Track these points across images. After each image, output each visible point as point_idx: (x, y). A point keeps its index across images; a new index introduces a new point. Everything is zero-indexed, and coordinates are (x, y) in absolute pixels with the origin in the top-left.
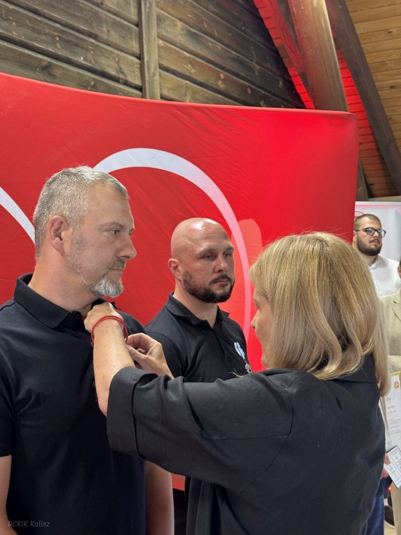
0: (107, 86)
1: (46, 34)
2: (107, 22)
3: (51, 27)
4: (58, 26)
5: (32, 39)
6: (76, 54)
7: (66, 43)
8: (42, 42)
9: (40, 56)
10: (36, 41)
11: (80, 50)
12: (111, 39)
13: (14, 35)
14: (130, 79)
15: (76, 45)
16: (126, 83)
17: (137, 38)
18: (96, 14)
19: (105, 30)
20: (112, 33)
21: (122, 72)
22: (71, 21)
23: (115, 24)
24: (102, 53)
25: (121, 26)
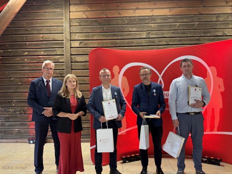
1: (198, 33)
2: (219, 24)
3: (199, 31)
4: (202, 30)
5: (194, 35)
6: (208, 34)
7: (204, 33)
8: (197, 35)
9: (196, 38)
13: (189, 36)
14: (228, 35)
15: (208, 32)
16: (226, 36)
17: (231, 24)
18: (216, 24)
19: (218, 26)
21: (224, 34)
22: (206, 28)
23: (223, 24)
24: (217, 31)
25: (225, 23)
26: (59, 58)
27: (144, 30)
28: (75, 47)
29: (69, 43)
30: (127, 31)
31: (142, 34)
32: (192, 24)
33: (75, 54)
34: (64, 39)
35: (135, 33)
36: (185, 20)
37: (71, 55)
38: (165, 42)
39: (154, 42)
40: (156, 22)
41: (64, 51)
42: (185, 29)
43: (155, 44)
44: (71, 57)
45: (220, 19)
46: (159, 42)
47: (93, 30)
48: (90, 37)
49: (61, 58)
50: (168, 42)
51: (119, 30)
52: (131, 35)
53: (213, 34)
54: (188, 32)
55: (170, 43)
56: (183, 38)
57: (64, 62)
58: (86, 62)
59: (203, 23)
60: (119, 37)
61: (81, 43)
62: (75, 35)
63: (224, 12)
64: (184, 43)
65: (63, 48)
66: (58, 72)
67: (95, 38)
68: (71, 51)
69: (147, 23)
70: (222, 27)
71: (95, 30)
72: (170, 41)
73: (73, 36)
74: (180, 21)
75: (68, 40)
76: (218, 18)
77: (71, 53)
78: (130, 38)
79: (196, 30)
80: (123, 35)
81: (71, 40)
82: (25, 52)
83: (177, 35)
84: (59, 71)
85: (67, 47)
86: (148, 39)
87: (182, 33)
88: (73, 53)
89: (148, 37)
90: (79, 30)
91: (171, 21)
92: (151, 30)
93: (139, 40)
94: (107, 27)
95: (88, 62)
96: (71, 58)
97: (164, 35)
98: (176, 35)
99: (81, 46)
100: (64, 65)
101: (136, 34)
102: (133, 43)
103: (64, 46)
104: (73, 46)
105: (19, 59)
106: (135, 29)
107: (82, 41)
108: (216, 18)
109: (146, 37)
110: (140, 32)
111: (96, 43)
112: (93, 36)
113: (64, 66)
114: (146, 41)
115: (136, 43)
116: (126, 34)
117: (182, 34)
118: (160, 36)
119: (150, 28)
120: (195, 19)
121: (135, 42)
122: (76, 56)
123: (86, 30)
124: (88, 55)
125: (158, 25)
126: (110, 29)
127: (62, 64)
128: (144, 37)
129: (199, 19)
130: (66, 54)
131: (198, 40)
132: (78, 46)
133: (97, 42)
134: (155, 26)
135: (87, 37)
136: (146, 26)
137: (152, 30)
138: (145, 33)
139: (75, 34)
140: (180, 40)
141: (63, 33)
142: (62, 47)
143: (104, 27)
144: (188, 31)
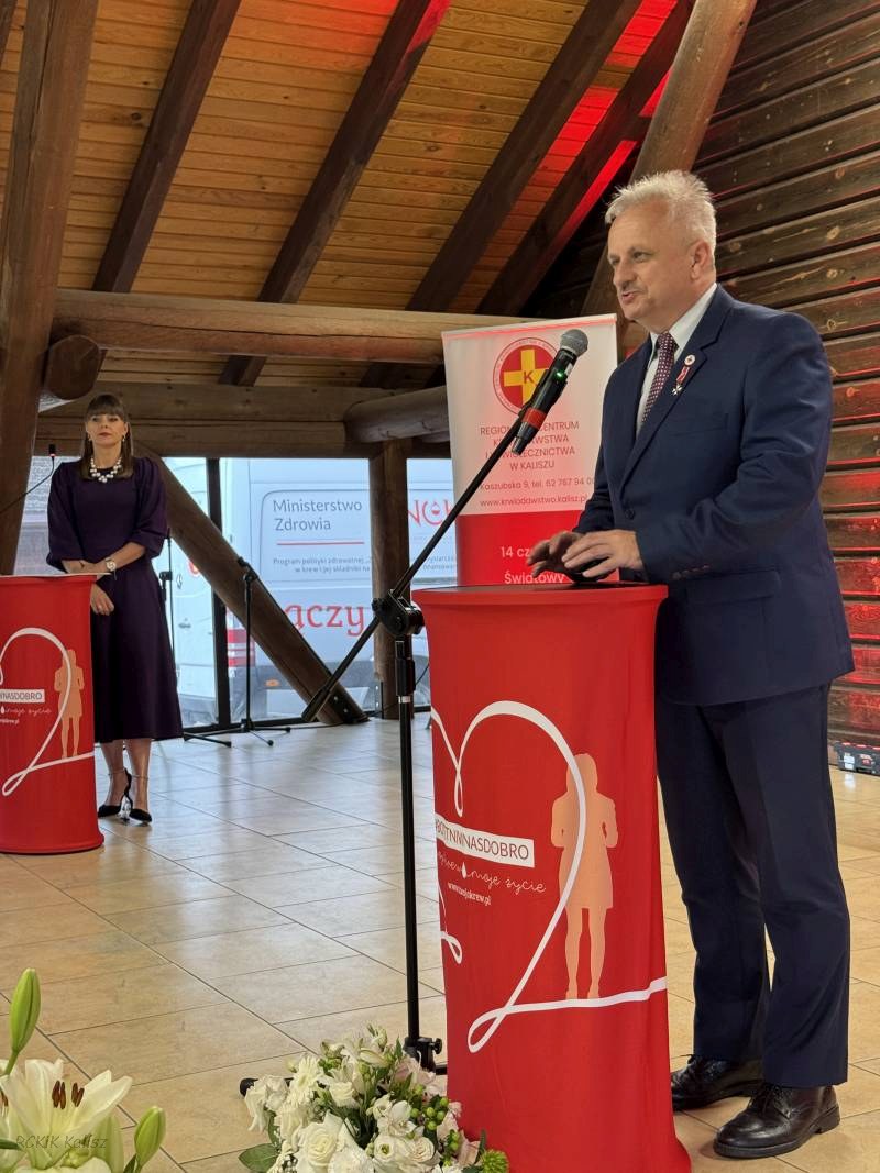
82: (830, 228)
105: (802, 275)
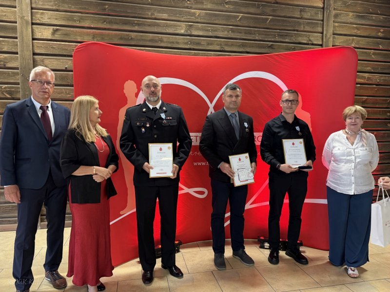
0: (302, 47)
1: (272, 35)
2: (304, 24)
3: (273, 32)
4: (278, 31)
5: (265, 38)
6: (286, 39)
7: (281, 36)
8: (269, 38)
9: (268, 43)
10: (267, 38)
11: (288, 37)
12: (305, 30)
13: (257, 38)
14: (315, 43)
15: (286, 35)
16: (313, 44)
17: (321, 26)
18: (298, 22)
19: (302, 27)
20: (306, 27)
21: (310, 40)
22: (284, 28)
23: (308, 23)
24: (300, 36)
25: (312, 23)
26: (5, 58)
27: (183, 19)
28: (42, 38)
29: (30, 30)
30: (150, 17)
31: (179, 26)
32: (262, 19)
33: (43, 53)
34: (18, 20)
35: (165, 23)
36: (252, 10)
37: (34, 54)
38: (218, 45)
39: (199, 44)
40: (204, 7)
41: (17, 45)
42: (251, 25)
43: (201, 48)
44: (33, 59)
45: (306, 15)
46: (208, 44)
47: (83, 8)
48: (75, 21)
49: (12, 59)
50: (223, 46)
51: (136, 13)
52: (158, 25)
53: (294, 40)
54: (255, 31)
55: (227, 49)
56: (247, 42)
57: (17, 69)
58: (66, 70)
59: (279, 18)
60: (134, 26)
61: (55, 31)
62: (42, 13)
63: (312, 5)
64: (248, 50)
65: (16, 38)
66: (5, 88)
67: (87, 25)
68: (33, 46)
69: (187, 7)
70: (308, 28)
71: (85, 8)
72: (226, 45)
73: (38, 16)
74: (243, 10)
75: (27, 22)
76: (302, 13)
77: (33, 51)
78: (156, 30)
79: (268, 30)
80: (144, 24)
81: (33, 24)
83: (238, 34)
84: (6, 86)
85: (25, 38)
86: (188, 37)
87: (247, 33)
88: (37, 51)
89: (189, 33)
90: (52, 3)
91: (229, 8)
92: (194, 21)
93: (172, 36)
94: (110, 5)
95: (72, 71)
96: (34, 61)
97: (216, 33)
98: (236, 34)
99: (57, 37)
100: (17, 74)
101: (167, 26)
102: (161, 40)
103: (18, 35)
104: (38, 35)
106: (165, 16)
107: (58, 27)
108: (299, 13)
109: (185, 33)
110: (175, 22)
111: (88, 34)
112: (81, 19)
113: (18, 77)
114: (186, 41)
115: (167, 42)
116: (148, 22)
117: (247, 35)
118: (210, 34)
119: (192, 16)
120: (268, 10)
121: (165, 40)
122: (44, 57)
123: (66, 6)
124: (71, 56)
125: (206, 14)
126: (118, 10)
127: (13, 73)
128: (182, 32)
129: (274, 11)
130: (22, 51)
131: (271, 47)
132: (50, 38)
133: (90, 32)
134: (202, 15)
135: (68, 19)
136: (186, 12)
137: (197, 20)
138: (183, 24)
139: (41, 11)
140: (243, 45)
141: (15, 7)
142: (14, 35)
143: (105, 4)
144: (256, 29)
